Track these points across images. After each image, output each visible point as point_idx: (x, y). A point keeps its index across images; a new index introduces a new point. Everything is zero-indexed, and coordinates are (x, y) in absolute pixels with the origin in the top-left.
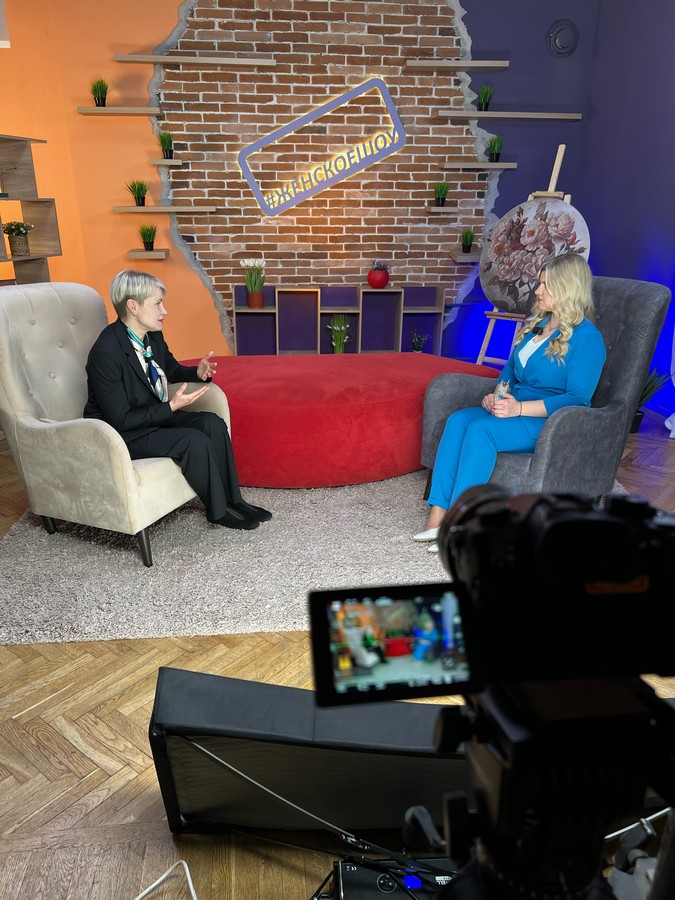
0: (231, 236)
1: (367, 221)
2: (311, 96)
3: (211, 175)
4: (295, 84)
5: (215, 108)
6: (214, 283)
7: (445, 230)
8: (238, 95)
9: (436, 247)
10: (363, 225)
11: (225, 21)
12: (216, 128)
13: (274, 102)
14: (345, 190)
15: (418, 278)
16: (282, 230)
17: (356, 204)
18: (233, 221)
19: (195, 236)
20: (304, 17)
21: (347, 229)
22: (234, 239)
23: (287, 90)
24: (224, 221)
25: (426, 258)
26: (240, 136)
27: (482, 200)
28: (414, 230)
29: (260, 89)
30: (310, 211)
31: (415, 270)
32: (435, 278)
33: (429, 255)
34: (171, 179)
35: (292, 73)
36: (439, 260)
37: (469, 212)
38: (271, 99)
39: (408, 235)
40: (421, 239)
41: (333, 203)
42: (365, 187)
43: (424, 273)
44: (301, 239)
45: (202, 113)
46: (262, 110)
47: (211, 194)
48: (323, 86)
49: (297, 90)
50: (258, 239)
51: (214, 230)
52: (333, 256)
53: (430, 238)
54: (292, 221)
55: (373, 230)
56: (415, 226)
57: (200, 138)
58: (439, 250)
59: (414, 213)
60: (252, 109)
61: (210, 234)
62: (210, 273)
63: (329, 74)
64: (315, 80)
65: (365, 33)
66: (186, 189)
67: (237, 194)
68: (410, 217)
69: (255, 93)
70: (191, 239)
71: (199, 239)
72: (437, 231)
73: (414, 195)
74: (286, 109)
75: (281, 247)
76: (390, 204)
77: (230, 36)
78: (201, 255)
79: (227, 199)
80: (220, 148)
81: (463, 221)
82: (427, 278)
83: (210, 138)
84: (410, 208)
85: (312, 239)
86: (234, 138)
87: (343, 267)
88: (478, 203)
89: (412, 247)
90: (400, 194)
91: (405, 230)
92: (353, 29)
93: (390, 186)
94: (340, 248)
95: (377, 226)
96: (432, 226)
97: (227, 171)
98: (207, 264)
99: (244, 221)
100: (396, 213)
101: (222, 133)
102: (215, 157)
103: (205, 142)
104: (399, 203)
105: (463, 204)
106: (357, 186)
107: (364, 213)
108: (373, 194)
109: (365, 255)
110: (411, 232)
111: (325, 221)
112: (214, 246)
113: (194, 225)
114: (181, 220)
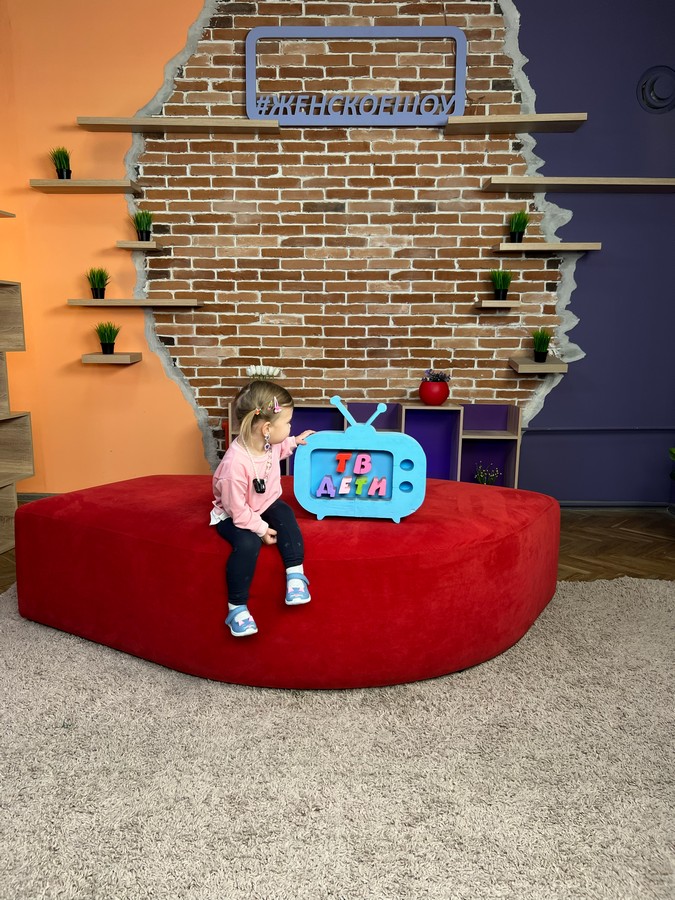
0: (221, 337)
1: (397, 321)
2: (326, 166)
3: (197, 264)
4: (306, 153)
5: (206, 182)
6: (197, 396)
7: (503, 332)
8: (233, 167)
9: (491, 354)
10: (391, 325)
11: (221, 80)
12: (206, 207)
13: (279, 175)
14: (369, 282)
15: (466, 394)
16: (286, 331)
17: (383, 299)
18: (223, 319)
19: (175, 337)
20: (319, 73)
21: (371, 330)
22: (224, 343)
23: (296, 160)
24: (212, 319)
25: (476, 368)
26: (234, 215)
27: (553, 294)
28: (459, 332)
29: (262, 160)
30: (323, 308)
31: (462, 384)
32: (490, 394)
33: (481, 364)
34: (148, 268)
35: (303, 140)
36: (494, 371)
37: (535, 309)
38: (275, 171)
39: (453, 338)
40: (469, 343)
41: (352, 298)
42: (395, 277)
43: (474, 388)
44: (310, 343)
45: (188, 189)
46: (263, 183)
47: (197, 286)
48: (341, 154)
49: (308, 160)
50: (256, 342)
51: (200, 331)
52: (352, 364)
53: (482, 343)
54: (299, 320)
55: (405, 332)
56: (460, 327)
57: (185, 218)
58: (494, 358)
59: (459, 310)
60: (251, 183)
61: (194, 335)
62: (193, 383)
63: (349, 140)
64: (332, 148)
65: (396, 90)
66: (166, 280)
67: (230, 287)
68: (454, 315)
69: (256, 164)
70: (170, 341)
71: (181, 341)
72: (491, 333)
73: (460, 287)
74: (294, 183)
75: (285, 353)
76: (428, 298)
77: (226, 98)
78: (182, 362)
79: (217, 292)
80: (210, 230)
81: (528, 320)
82: (478, 394)
83: (197, 218)
84: (454, 304)
85: (325, 343)
86: (228, 218)
87: (365, 378)
88: (548, 297)
89: (457, 354)
90: (441, 286)
91: (447, 332)
92: (380, 85)
93: (428, 276)
94: (361, 354)
95: (410, 327)
96: (485, 327)
97: (217, 258)
98: (189, 372)
99: (238, 319)
100: (435, 311)
101: (213, 212)
102: (203, 241)
103: (192, 223)
104: (440, 298)
105: (526, 298)
106: (385, 276)
107: (393, 310)
108: (404, 287)
109: (394, 363)
110: (455, 335)
111: (341, 321)
112: (199, 350)
113: (175, 324)
114: (158, 319)
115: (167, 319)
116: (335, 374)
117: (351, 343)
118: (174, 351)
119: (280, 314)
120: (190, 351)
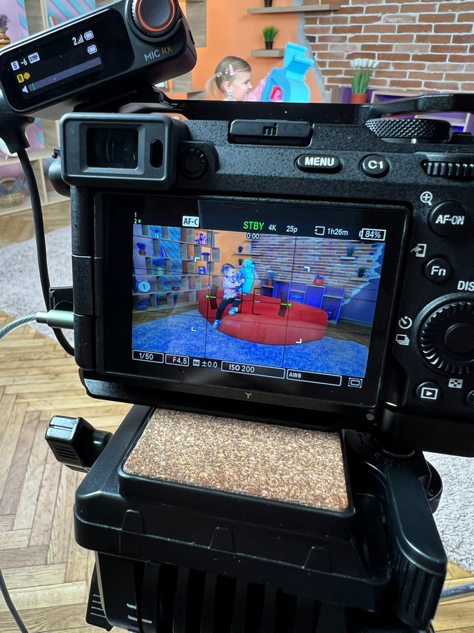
0: (349, 35)
6: (326, 83)
16: (402, 29)
18: (354, 20)
19: (317, 36)
22: (352, 40)
24: (345, 20)
44: (420, 39)
50: (375, 38)
51: (335, 31)
54: (414, 19)
61: (330, 34)
62: (325, 73)
70: (312, 39)
71: (322, 39)
75: (397, 48)
78: (320, 56)
85: (433, 39)
87: (463, 72)
94: (464, 49)
98: (322, 64)
99: (364, 20)
112: (332, 46)
113: (318, 25)
115: (314, 21)
116: (436, 68)
117: (457, 39)
118: (315, 47)
119: (399, 13)
120: (325, 47)
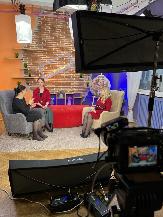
1: (66, 81)
2: (54, 56)
3: (33, 71)
4: (51, 54)
5: (34, 58)
7: (82, 82)
8: (39, 56)
9: (80, 86)
11: (36, 42)
12: (34, 62)
14: (61, 74)
15: (77, 92)
16: (48, 82)
17: (64, 77)
19: (29, 83)
20: (52, 42)
21: (62, 82)
23: (49, 55)
24: (35, 80)
25: (78, 88)
26: (39, 63)
27: (89, 77)
29: (43, 55)
30: (54, 79)
31: (76, 90)
32: (80, 92)
33: (79, 87)
34: (24, 72)
35: (50, 52)
36: (81, 88)
37: (86, 79)
38: (46, 57)
40: (77, 84)
41: (59, 77)
42: (65, 74)
43: (78, 91)
44: (52, 84)
45: (31, 59)
46: (44, 58)
48: (56, 54)
49: (51, 55)
51: (33, 82)
52: (59, 87)
53: (79, 84)
54: (50, 80)
55: (67, 82)
56: (76, 82)
57: (31, 64)
58: (81, 86)
60: (42, 58)
63: (57, 52)
64: (55, 53)
65: (65, 45)
66: (27, 74)
67: (39, 75)
68: (75, 80)
69: (42, 55)
72: (80, 82)
73: (75, 75)
74: (49, 59)
75: (48, 86)
76: (71, 77)
77: (37, 45)
79: (36, 76)
80: (35, 66)
81: (85, 81)
82: (79, 92)
83: (33, 64)
84: (75, 78)
85: (55, 84)
86: (38, 64)
87: (61, 90)
88: (88, 77)
89: (75, 86)
91: (74, 82)
92: (62, 44)
93: (71, 74)
94: (61, 86)
95: (68, 82)
96: (79, 82)
97: (36, 70)
98: (32, 89)
100: (72, 79)
101: (35, 63)
102: (34, 67)
103: (32, 64)
105: (85, 77)
106: (64, 74)
107: (65, 79)
108: (67, 75)
109: (66, 87)
111: (57, 80)
112: (33, 85)
113: (29, 81)
114: (26, 80)
115: (28, 80)
116: (56, 89)
117: (59, 84)
118: (29, 86)
120: (32, 86)
